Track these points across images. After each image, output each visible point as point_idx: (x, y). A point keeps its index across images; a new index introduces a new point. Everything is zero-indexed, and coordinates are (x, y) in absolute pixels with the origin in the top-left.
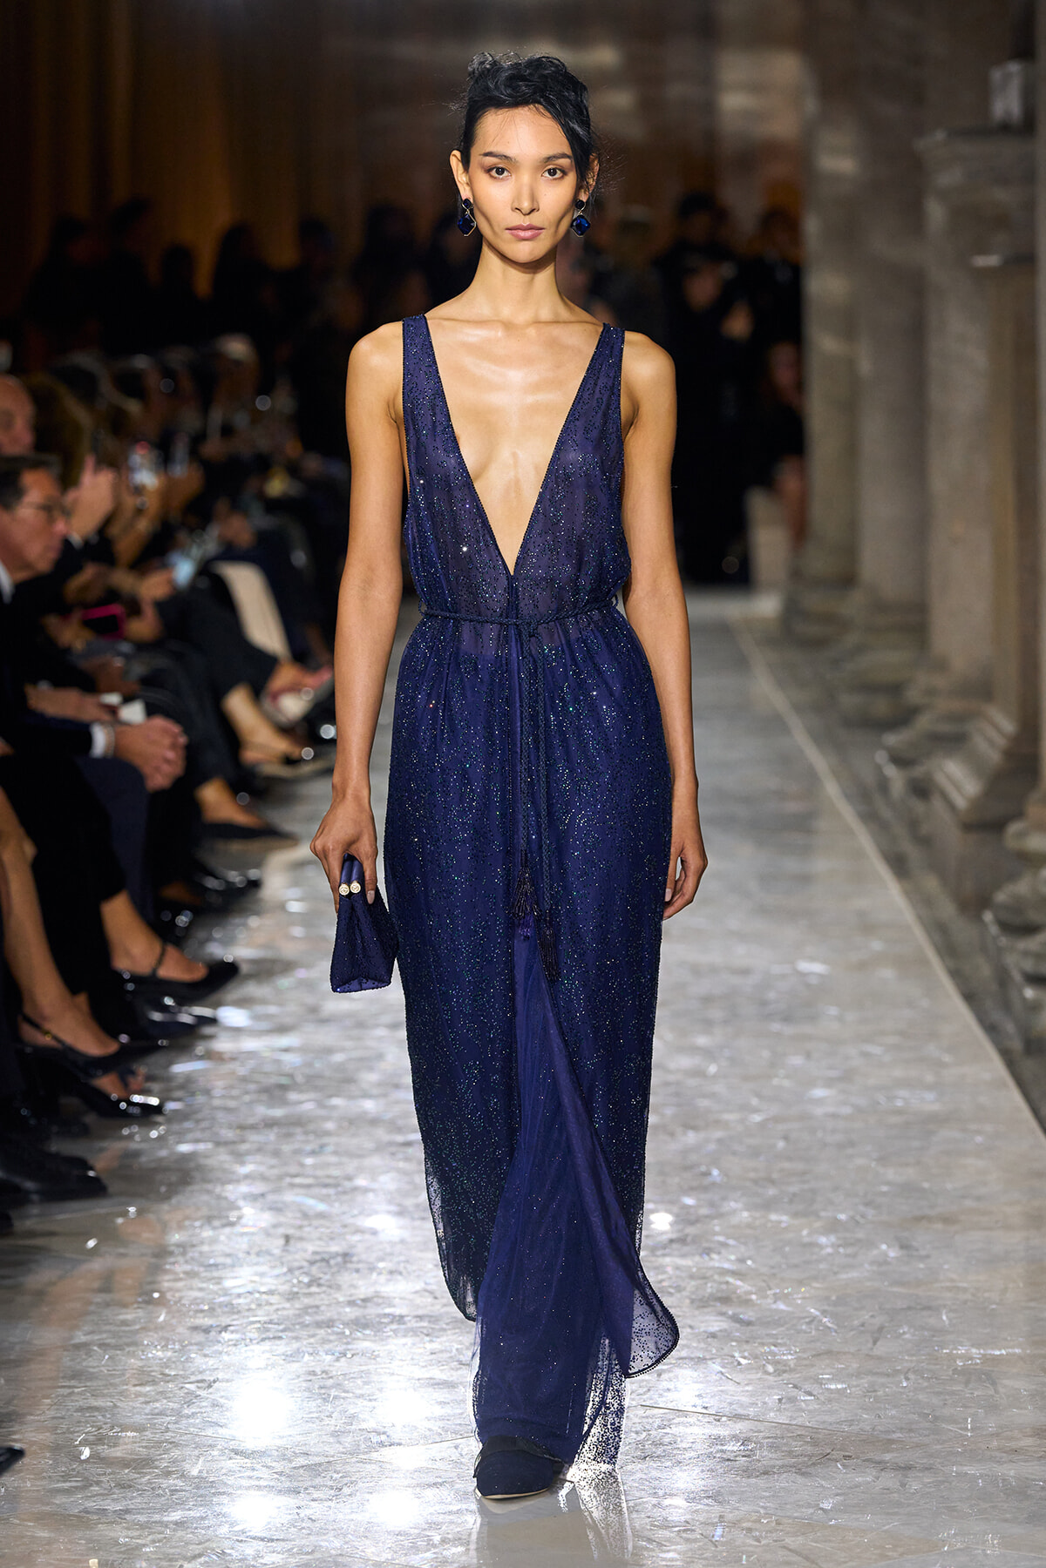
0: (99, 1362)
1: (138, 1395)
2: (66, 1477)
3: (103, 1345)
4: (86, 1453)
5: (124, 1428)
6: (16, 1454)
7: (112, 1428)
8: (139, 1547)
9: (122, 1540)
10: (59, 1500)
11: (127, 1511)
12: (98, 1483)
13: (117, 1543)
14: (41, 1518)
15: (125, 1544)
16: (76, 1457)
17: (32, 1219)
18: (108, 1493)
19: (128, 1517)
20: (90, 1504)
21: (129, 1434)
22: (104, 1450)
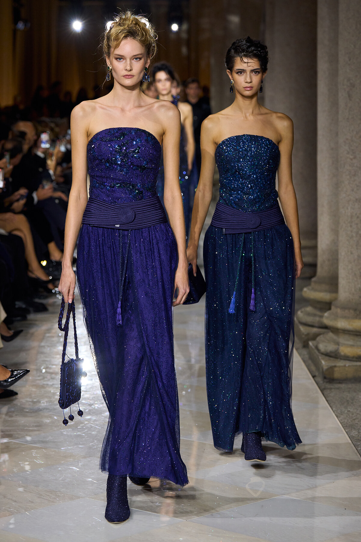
0: (47, 350)
1: (56, 358)
2: (39, 376)
3: (48, 346)
4: (44, 371)
5: (53, 365)
6: (28, 371)
7: (49, 365)
8: (56, 393)
9: (52, 391)
10: (38, 382)
11: (53, 384)
12: (46, 378)
13: (51, 392)
14: (33, 386)
15: (53, 392)
16: (41, 371)
17: (32, 316)
18: (49, 380)
19: (54, 386)
20: (45, 383)
21: (54, 366)
22: (48, 370)
